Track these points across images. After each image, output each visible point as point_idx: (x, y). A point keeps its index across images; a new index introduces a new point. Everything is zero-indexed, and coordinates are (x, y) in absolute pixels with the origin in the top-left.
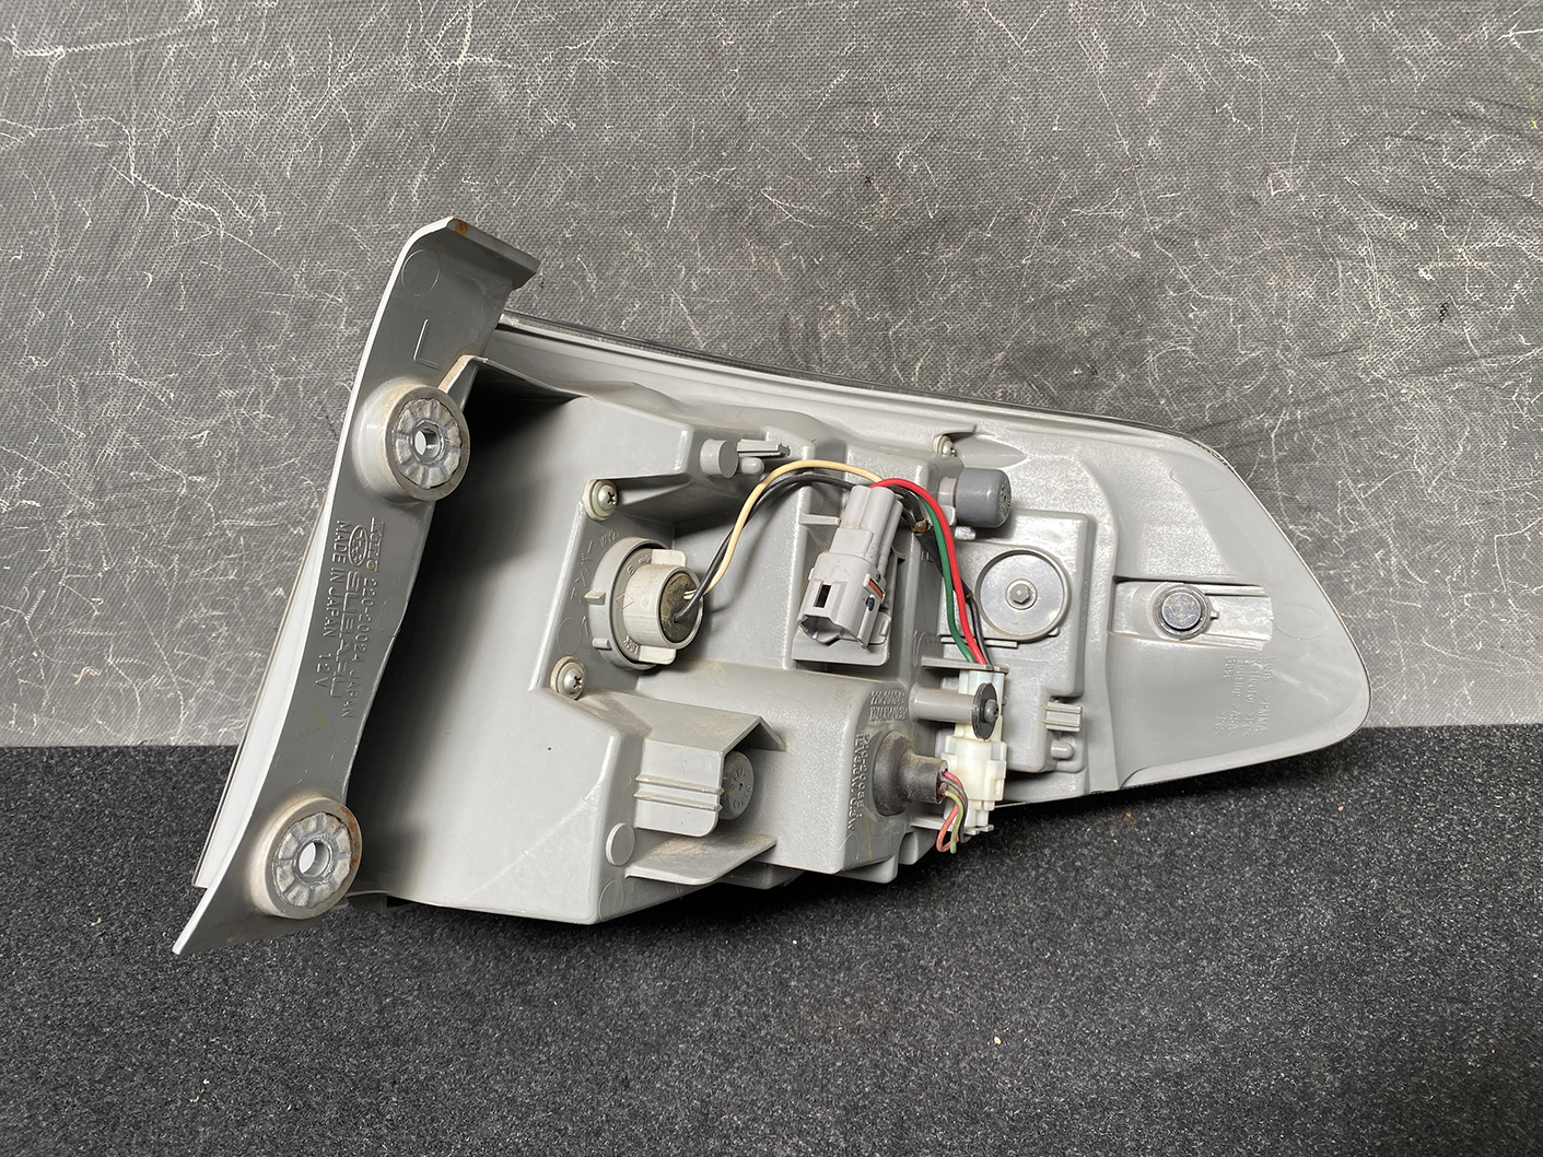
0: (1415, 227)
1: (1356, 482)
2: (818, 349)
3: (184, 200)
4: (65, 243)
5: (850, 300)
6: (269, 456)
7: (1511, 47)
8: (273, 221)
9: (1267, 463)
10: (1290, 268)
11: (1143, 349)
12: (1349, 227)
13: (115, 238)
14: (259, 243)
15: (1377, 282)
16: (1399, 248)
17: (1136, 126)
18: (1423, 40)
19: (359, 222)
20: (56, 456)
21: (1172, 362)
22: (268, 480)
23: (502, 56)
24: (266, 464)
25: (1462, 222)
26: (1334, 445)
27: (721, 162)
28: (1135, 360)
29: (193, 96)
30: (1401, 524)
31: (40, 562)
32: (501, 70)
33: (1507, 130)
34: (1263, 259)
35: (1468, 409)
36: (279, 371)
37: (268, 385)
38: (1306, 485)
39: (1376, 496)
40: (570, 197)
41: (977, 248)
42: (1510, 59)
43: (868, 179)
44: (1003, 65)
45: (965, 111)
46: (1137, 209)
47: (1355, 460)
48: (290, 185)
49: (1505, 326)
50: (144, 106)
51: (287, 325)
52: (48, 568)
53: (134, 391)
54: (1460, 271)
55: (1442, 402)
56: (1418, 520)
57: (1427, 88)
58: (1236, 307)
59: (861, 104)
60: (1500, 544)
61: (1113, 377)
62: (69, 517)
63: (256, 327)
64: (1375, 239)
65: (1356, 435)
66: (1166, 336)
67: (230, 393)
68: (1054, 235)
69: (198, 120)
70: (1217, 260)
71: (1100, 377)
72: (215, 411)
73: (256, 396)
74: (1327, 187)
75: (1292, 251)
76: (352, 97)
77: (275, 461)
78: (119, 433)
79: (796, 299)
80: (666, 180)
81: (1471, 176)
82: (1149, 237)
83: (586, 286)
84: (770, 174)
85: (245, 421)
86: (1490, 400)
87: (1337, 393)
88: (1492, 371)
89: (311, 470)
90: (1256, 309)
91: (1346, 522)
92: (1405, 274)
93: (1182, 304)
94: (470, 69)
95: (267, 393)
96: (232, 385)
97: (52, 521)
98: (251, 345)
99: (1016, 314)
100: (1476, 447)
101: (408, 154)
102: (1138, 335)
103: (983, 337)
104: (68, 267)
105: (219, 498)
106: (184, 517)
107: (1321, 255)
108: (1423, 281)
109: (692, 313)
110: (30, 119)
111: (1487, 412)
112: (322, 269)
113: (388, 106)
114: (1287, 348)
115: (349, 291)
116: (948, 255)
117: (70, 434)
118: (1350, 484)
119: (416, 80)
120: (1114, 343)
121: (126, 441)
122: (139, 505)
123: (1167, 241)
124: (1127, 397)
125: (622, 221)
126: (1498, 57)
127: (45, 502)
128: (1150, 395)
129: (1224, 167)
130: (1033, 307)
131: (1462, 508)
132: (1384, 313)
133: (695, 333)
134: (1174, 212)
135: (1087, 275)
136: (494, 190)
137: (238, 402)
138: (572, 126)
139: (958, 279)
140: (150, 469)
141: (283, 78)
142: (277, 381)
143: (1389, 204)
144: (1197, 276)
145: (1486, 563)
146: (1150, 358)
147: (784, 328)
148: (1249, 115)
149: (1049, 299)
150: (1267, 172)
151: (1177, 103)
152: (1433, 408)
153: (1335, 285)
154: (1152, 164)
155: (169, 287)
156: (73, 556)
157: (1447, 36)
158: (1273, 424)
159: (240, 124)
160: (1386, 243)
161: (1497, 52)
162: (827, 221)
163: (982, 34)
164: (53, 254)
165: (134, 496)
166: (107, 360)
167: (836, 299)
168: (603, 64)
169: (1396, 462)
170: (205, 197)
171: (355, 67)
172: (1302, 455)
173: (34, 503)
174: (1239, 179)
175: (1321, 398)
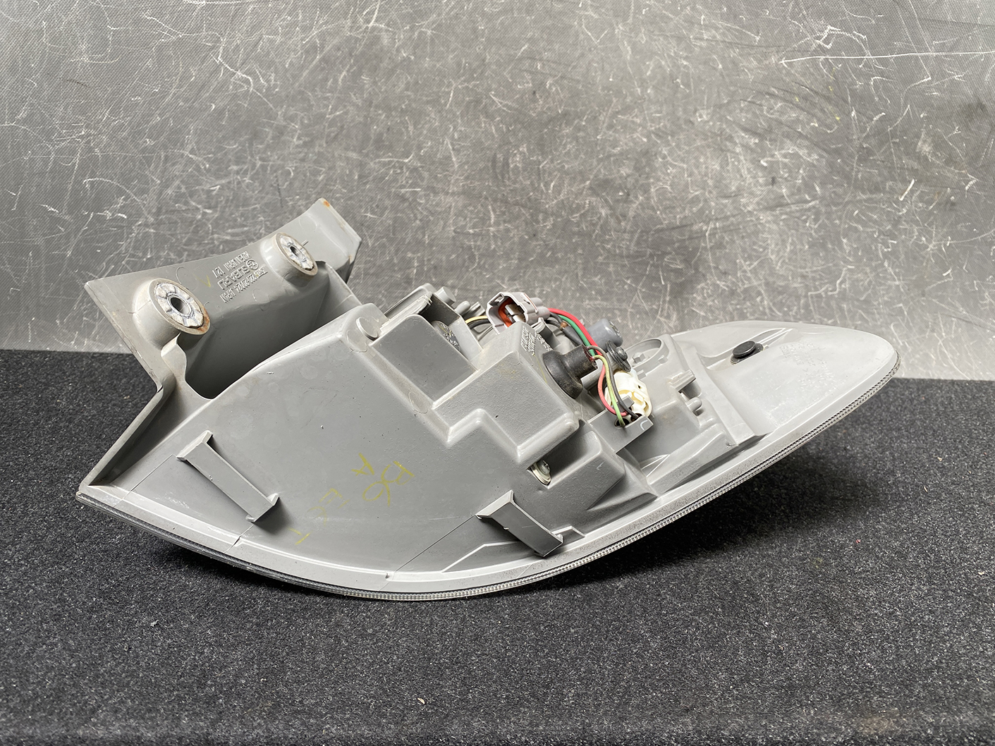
0: (757, 141)
1: (745, 261)
2: (508, 172)
3: (239, 73)
4: (180, 86)
5: (523, 148)
6: (246, 203)
7: (784, 66)
8: (275, 86)
9: (705, 248)
10: (708, 154)
11: (649, 185)
12: (730, 138)
13: (203, 86)
14: (266, 96)
15: (745, 166)
16: (752, 150)
17: (643, 83)
18: (751, 62)
19: (313, 91)
20: (143, 191)
21: (662, 192)
22: (242, 215)
23: (388, 25)
24: (243, 206)
25: (775, 141)
26: (734, 242)
27: (474, 79)
28: (646, 191)
29: (254, 28)
30: (767, 284)
31: (117, 249)
32: (387, 31)
33: (787, 101)
34: (697, 148)
35: (790, 229)
36: (261, 159)
37: (254, 165)
38: (723, 261)
39: (755, 269)
40: (407, 89)
41: (579, 129)
42: (784, 71)
43: (534, 93)
44: (590, 50)
45: (574, 67)
46: (645, 119)
47: (744, 250)
48: (287, 71)
49: (799, 190)
50: (233, 30)
51: (269, 137)
52: (119, 253)
53: (190, 161)
54: (778, 162)
55: (778, 224)
56: (774, 282)
57: (754, 82)
58: (687, 170)
59: (533, 59)
60: (812, 297)
61: (636, 198)
62: (139, 225)
63: (256, 136)
64: (743, 146)
65: (743, 237)
66: (659, 180)
67: (235, 168)
68: (611, 126)
69: (254, 38)
70: (678, 146)
71: (631, 197)
72: (226, 176)
73: (246, 171)
74: (720, 120)
75: (709, 146)
76: (322, 36)
77: (248, 205)
78: (177, 182)
79: (500, 146)
80: (449, 85)
81: (776, 120)
82: (650, 132)
83: (408, 132)
84: (494, 86)
85: (239, 183)
86: (798, 225)
87: (734, 216)
88: (797, 211)
89: (265, 212)
90: (696, 171)
91: (743, 282)
92: (755, 162)
93: (665, 165)
94: (374, 29)
95: (253, 169)
96: (237, 163)
97: (129, 227)
98: (251, 144)
99: (595, 163)
100: (795, 247)
101: (341, 63)
102: (647, 178)
103: (581, 172)
104: (178, 97)
105: (216, 223)
106: (196, 232)
107: (721, 151)
108: (763, 166)
109: (453, 149)
110: (181, 29)
111: (797, 230)
112: (292, 111)
113: (336, 41)
114: (710, 192)
115: (302, 123)
116: (567, 131)
117: (153, 180)
118: (743, 262)
119: (350, 31)
120: (637, 181)
121: (179, 188)
122: (176, 223)
123: (657, 135)
124: (643, 208)
125: (428, 102)
126: (779, 70)
127: (130, 216)
128: (653, 208)
129: (679, 106)
130: (602, 160)
131: (793, 278)
132: (749, 180)
133: (454, 159)
134: (660, 123)
135: (625, 147)
136: (375, 83)
137: (238, 172)
138: (413, 58)
139: (570, 143)
140: (186, 203)
141: (295, 24)
142: (259, 163)
143: (746, 130)
144: (671, 153)
145: (806, 306)
146: (652, 190)
147: (494, 161)
148: (687, 85)
149: (609, 156)
150: (696, 111)
151: (659, 76)
152: (774, 227)
153: (727, 165)
154: (650, 100)
155: (220, 112)
156: (135, 248)
157: (760, 61)
158: (708, 228)
159: (272, 41)
160: (746, 147)
161: (779, 68)
162: (516, 110)
163: (582, 37)
164: (173, 91)
165: (174, 217)
166: (182, 145)
167: (517, 147)
168: (429, 32)
169: (761, 252)
170: (249, 73)
171: (326, 23)
172: (720, 246)
173: (124, 216)
174: (685, 111)
175: (727, 218)
